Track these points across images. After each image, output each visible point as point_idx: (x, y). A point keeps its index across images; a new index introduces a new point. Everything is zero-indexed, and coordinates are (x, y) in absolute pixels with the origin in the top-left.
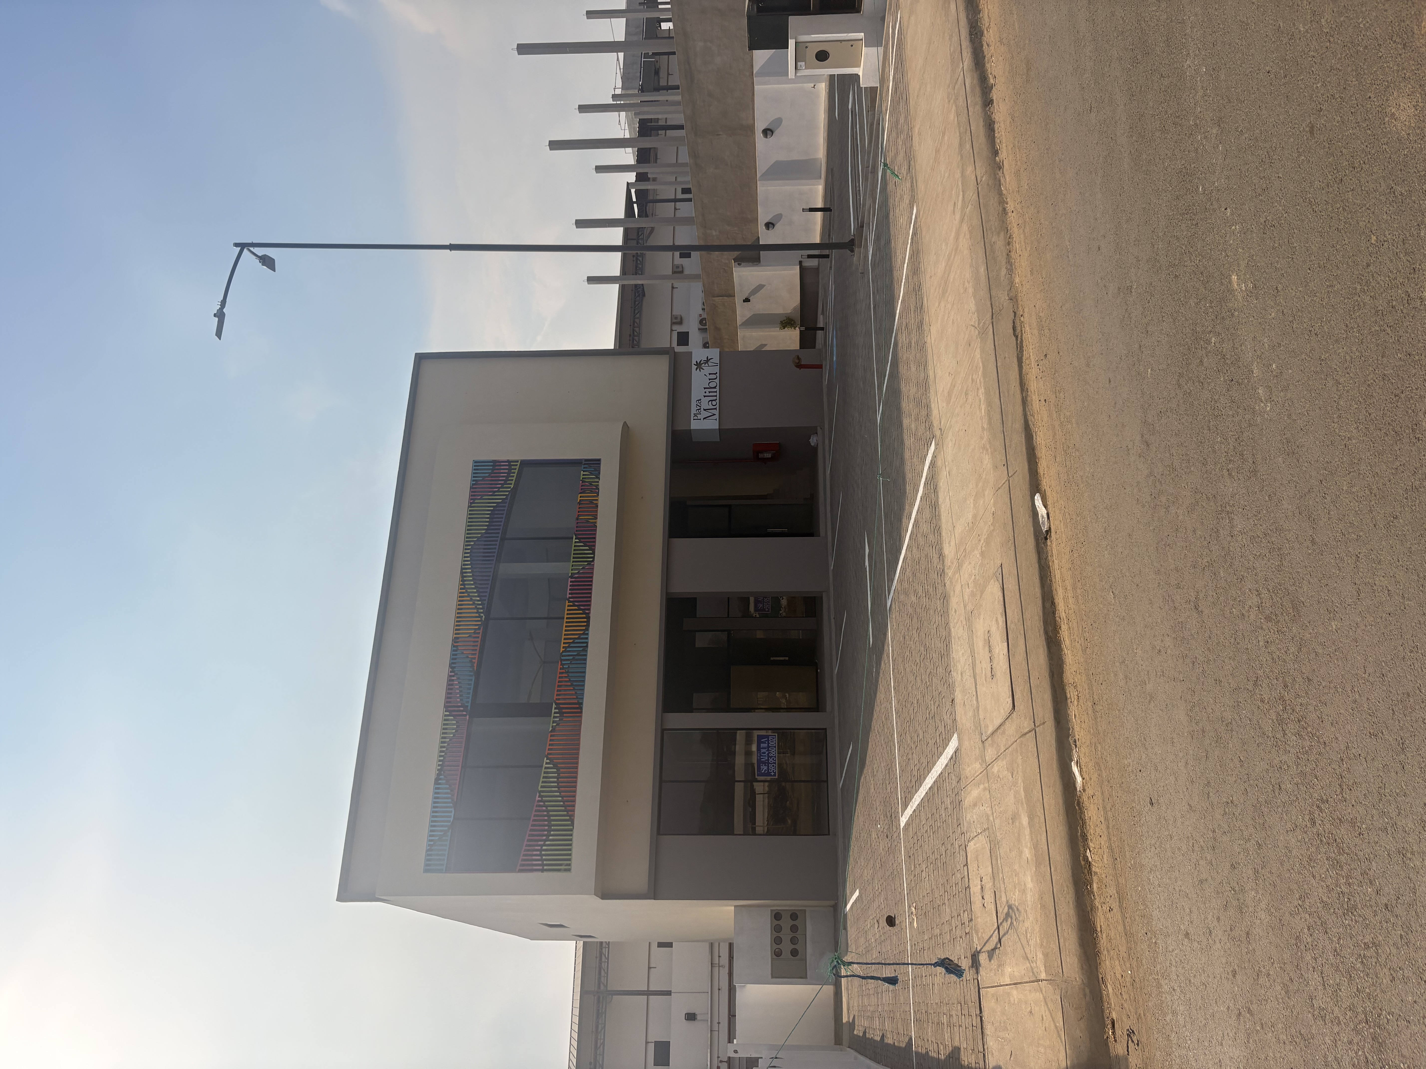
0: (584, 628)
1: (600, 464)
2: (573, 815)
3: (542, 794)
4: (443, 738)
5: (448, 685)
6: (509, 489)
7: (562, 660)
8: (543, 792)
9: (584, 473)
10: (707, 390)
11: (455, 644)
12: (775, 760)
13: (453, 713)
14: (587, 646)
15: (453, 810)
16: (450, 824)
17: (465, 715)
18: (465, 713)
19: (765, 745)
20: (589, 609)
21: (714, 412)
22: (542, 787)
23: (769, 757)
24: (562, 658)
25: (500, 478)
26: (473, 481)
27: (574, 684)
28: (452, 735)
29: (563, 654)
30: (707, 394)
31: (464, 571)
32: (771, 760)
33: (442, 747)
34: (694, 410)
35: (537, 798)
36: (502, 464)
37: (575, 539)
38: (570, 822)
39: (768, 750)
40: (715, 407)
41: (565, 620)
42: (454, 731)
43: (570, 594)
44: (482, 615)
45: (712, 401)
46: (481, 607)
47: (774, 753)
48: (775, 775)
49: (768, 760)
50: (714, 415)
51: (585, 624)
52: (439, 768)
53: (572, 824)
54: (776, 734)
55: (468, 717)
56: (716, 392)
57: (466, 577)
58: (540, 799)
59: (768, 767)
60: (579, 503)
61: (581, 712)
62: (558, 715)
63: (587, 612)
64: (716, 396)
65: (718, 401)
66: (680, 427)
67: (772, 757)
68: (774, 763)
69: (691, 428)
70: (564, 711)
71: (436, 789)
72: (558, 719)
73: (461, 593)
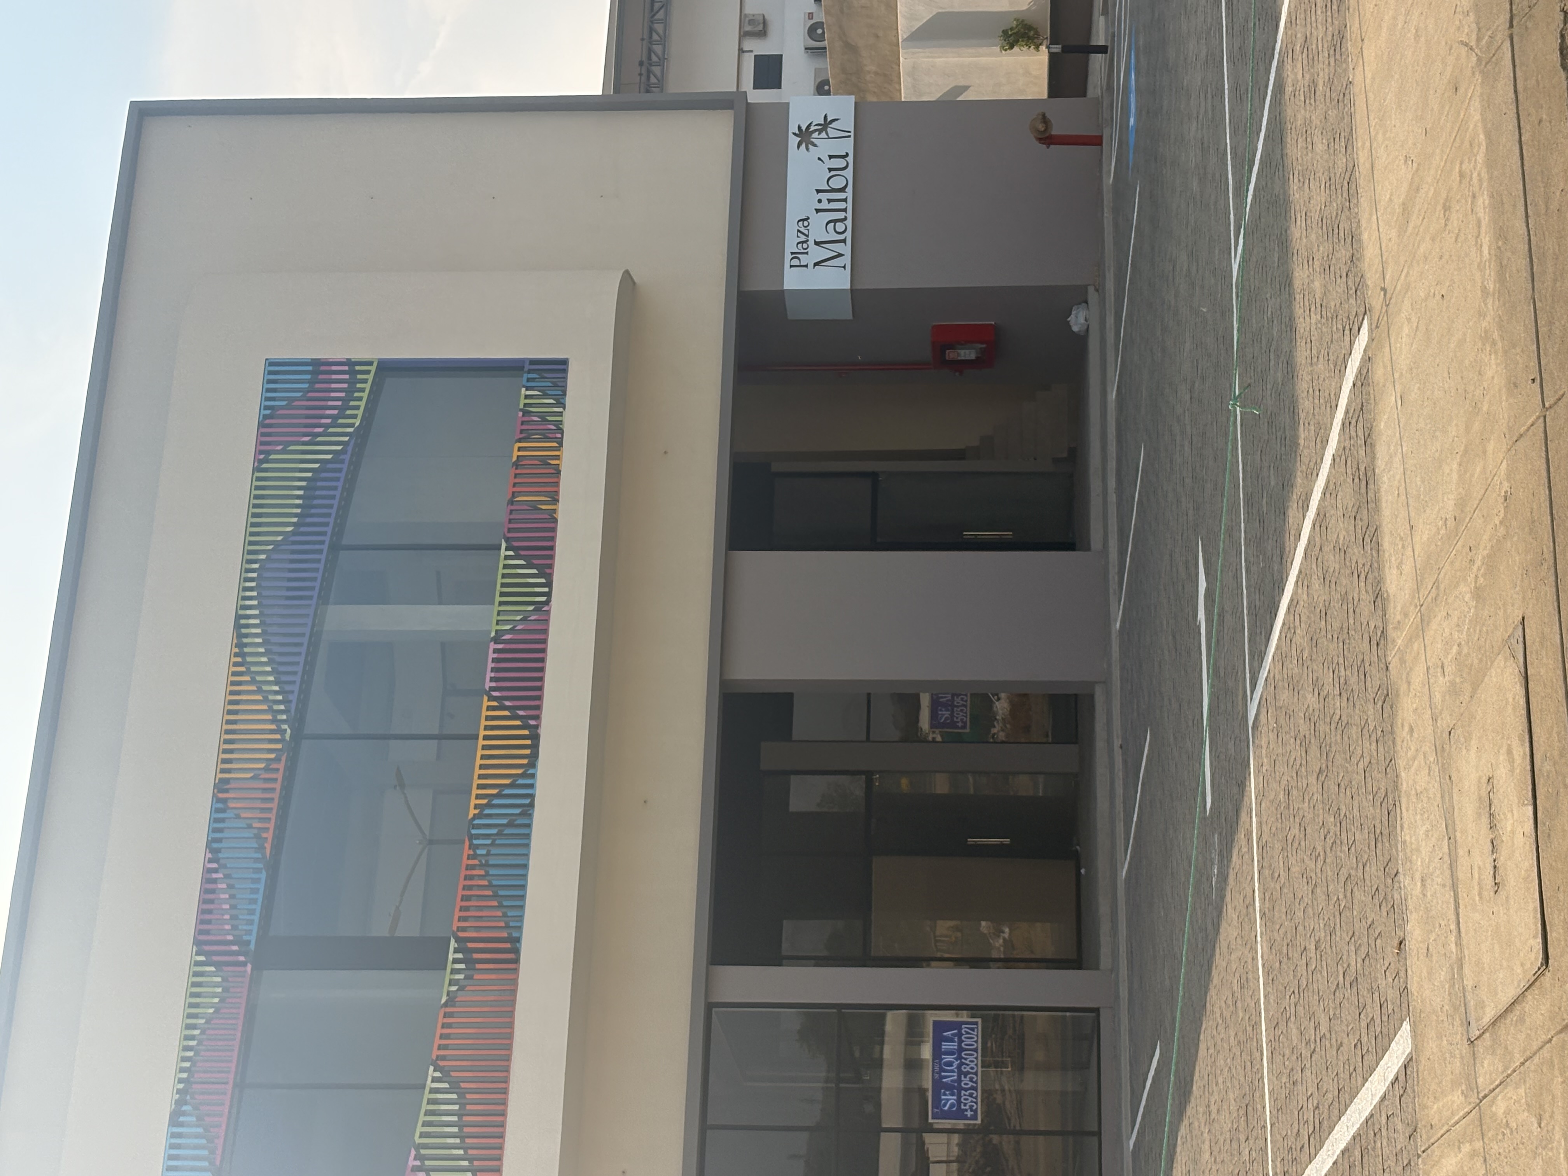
0: (525, 761)
1: (565, 371)
3: (423, 1152)
4: (190, 1016)
5: (204, 891)
6: (351, 430)
7: (472, 837)
8: (426, 1146)
9: (529, 393)
10: (824, 196)
11: (221, 795)
12: (976, 1082)
13: (216, 958)
14: (532, 805)
17: (244, 964)
18: (242, 958)
19: (953, 1046)
20: (537, 718)
21: (839, 248)
22: (422, 1135)
23: (960, 1073)
24: (474, 832)
25: (330, 403)
26: (266, 408)
27: (501, 893)
28: (211, 1011)
29: (476, 822)
30: (825, 205)
31: (243, 621)
32: (965, 1080)
33: (188, 1038)
34: (791, 244)
35: (412, 1162)
36: (334, 368)
37: (507, 549)
39: (960, 1058)
40: (842, 237)
41: (481, 742)
42: (216, 1000)
43: (492, 680)
44: (285, 727)
45: (835, 221)
46: (282, 707)
47: (972, 1065)
48: (974, 1117)
49: (959, 1081)
50: (840, 255)
51: (528, 752)
52: (181, 1086)
54: (979, 1020)
55: (249, 967)
56: (845, 200)
57: (246, 636)
58: (418, 1163)
59: (959, 1097)
60: (516, 465)
61: (517, 961)
62: (463, 966)
63: (532, 722)
64: (845, 210)
65: (849, 222)
66: (759, 284)
67: (968, 1073)
68: (972, 1088)
69: (785, 288)
70: (476, 956)
71: (173, 1135)
72: (461, 976)
73: (235, 674)
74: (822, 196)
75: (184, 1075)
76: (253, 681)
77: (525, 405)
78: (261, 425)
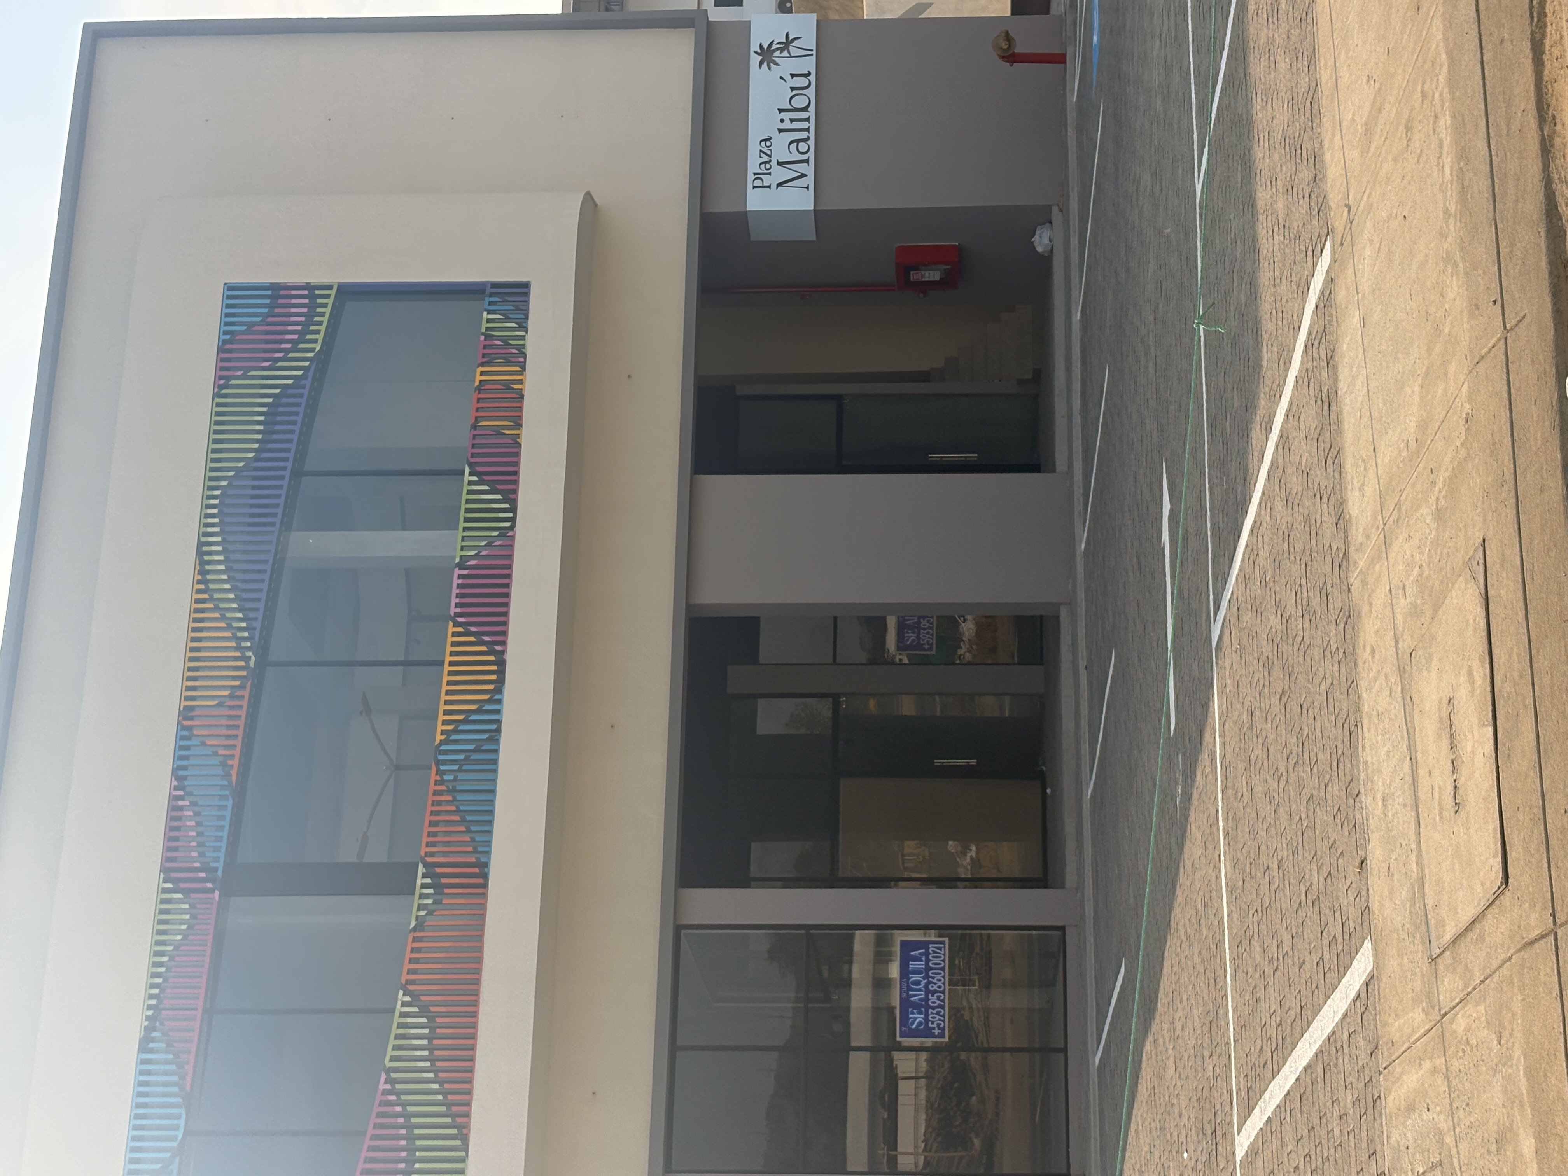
0: (491, 687)
1: (527, 294)
2: (467, 1126)
3: (393, 1075)
4: (158, 943)
5: (171, 819)
6: (311, 355)
7: (438, 763)
8: (396, 1070)
9: (491, 316)
10: (787, 116)
11: (186, 723)
12: (943, 1001)
13: (183, 885)
14: (498, 731)
15: (183, 1111)
16: (174, 1144)
18: (209, 885)
19: (921, 965)
20: (504, 643)
21: (802, 168)
22: (393, 1059)
23: (928, 992)
24: (441, 757)
25: (290, 328)
26: (226, 333)
27: (468, 818)
28: (179, 937)
29: (443, 748)
30: (787, 125)
31: (205, 549)
32: (933, 999)
33: (156, 965)
34: (754, 164)
35: (382, 1086)
36: (294, 292)
37: (470, 474)
38: (458, 1142)
39: (927, 977)
40: (805, 157)
41: (447, 668)
42: (184, 927)
43: (457, 606)
44: (249, 654)
45: (798, 141)
46: (246, 634)
47: (940, 984)
48: (942, 1035)
49: (927, 999)
50: (803, 176)
51: (494, 677)
52: (150, 1013)
53: (465, 1148)
54: (946, 940)
55: (217, 893)
56: (808, 120)
57: (209, 563)
58: (388, 1086)
59: (927, 1015)
60: (479, 389)
61: (485, 886)
62: (431, 891)
63: (498, 648)
64: (808, 130)
65: (812, 142)
66: (722, 205)
67: (936, 991)
68: (940, 1006)
69: (748, 209)
70: (444, 881)
71: (143, 1062)
72: (430, 901)
73: (198, 601)
74: (783, 115)
75: (153, 1002)
76: (216, 608)
77: (487, 329)
78: (220, 350)
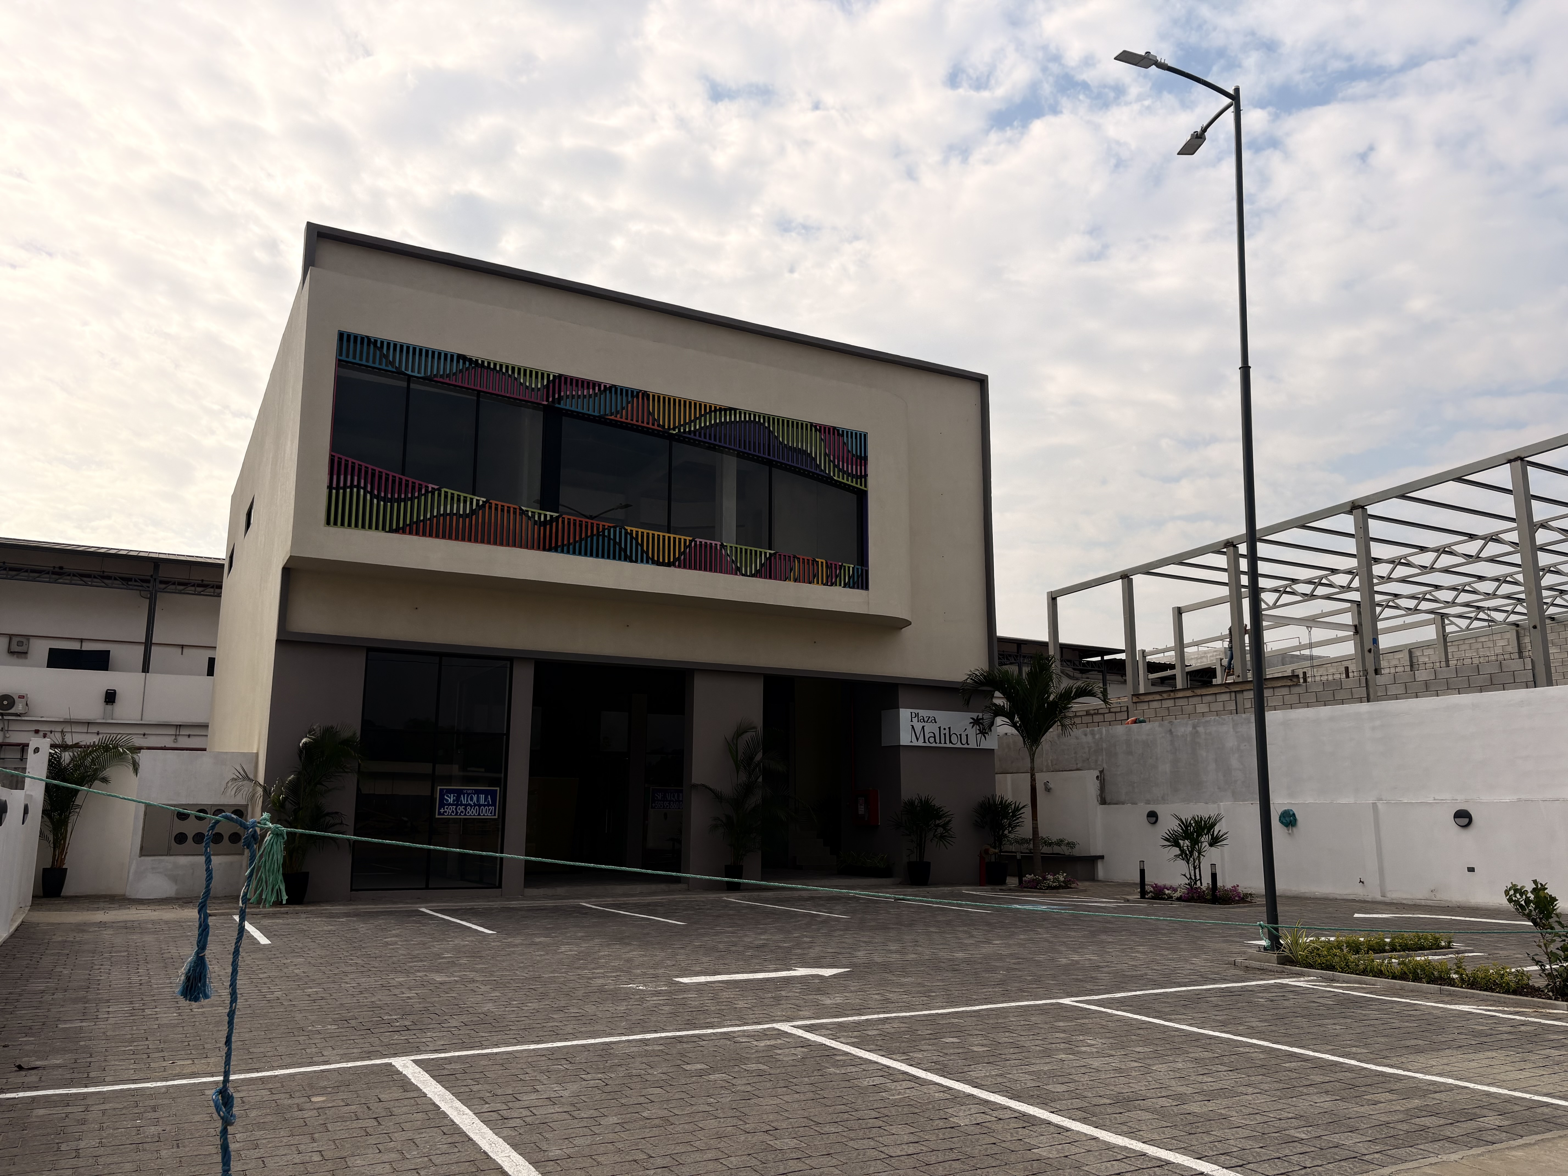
0: (656, 559)
1: (862, 588)
2: (404, 532)
3: (436, 493)
4: (519, 369)
5: (588, 382)
6: (832, 475)
7: (615, 527)
8: (439, 495)
9: (851, 569)
11: (640, 394)
12: (460, 815)
13: (551, 385)
14: (631, 561)
15: (422, 375)
16: (403, 369)
17: (547, 400)
18: (551, 399)
19: (482, 801)
20: (679, 567)
21: (921, 739)
22: (446, 492)
23: (466, 805)
24: (618, 529)
25: (845, 465)
26: (843, 431)
27: (583, 542)
28: (522, 381)
29: (623, 531)
30: (943, 732)
31: (733, 412)
32: (462, 808)
33: (507, 367)
34: (923, 713)
35: (430, 486)
36: (863, 467)
37: (770, 553)
38: (394, 527)
39: (475, 805)
40: (927, 741)
41: (667, 535)
42: (528, 384)
43: (701, 542)
44: (677, 431)
45: (935, 737)
46: (687, 430)
47: (470, 813)
48: (440, 814)
49: (462, 805)
50: (917, 740)
51: (661, 560)
52: (480, 362)
53: (391, 531)
54: (496, 817)
55: (545, 403)
56: (945, 743)
57: (720, 414)
58: (430, 489)
59: (452, 805)
60: (814, 560)
61: (544, 550)
62: (542, 519)
63: (677, 563)
64: (940, 743)
65: (934, 745)
66: (902, 696)
67: (466, 810)
68: (457, 812)
69: (901, 710)
70: (548, 527)
71: (452, 356)
72: (536, 518)
73: (705, 406)
74: (947, 730)
75: (486, 364)
76: (701, 415)
77: (845, 566)
78: (834, 428)
